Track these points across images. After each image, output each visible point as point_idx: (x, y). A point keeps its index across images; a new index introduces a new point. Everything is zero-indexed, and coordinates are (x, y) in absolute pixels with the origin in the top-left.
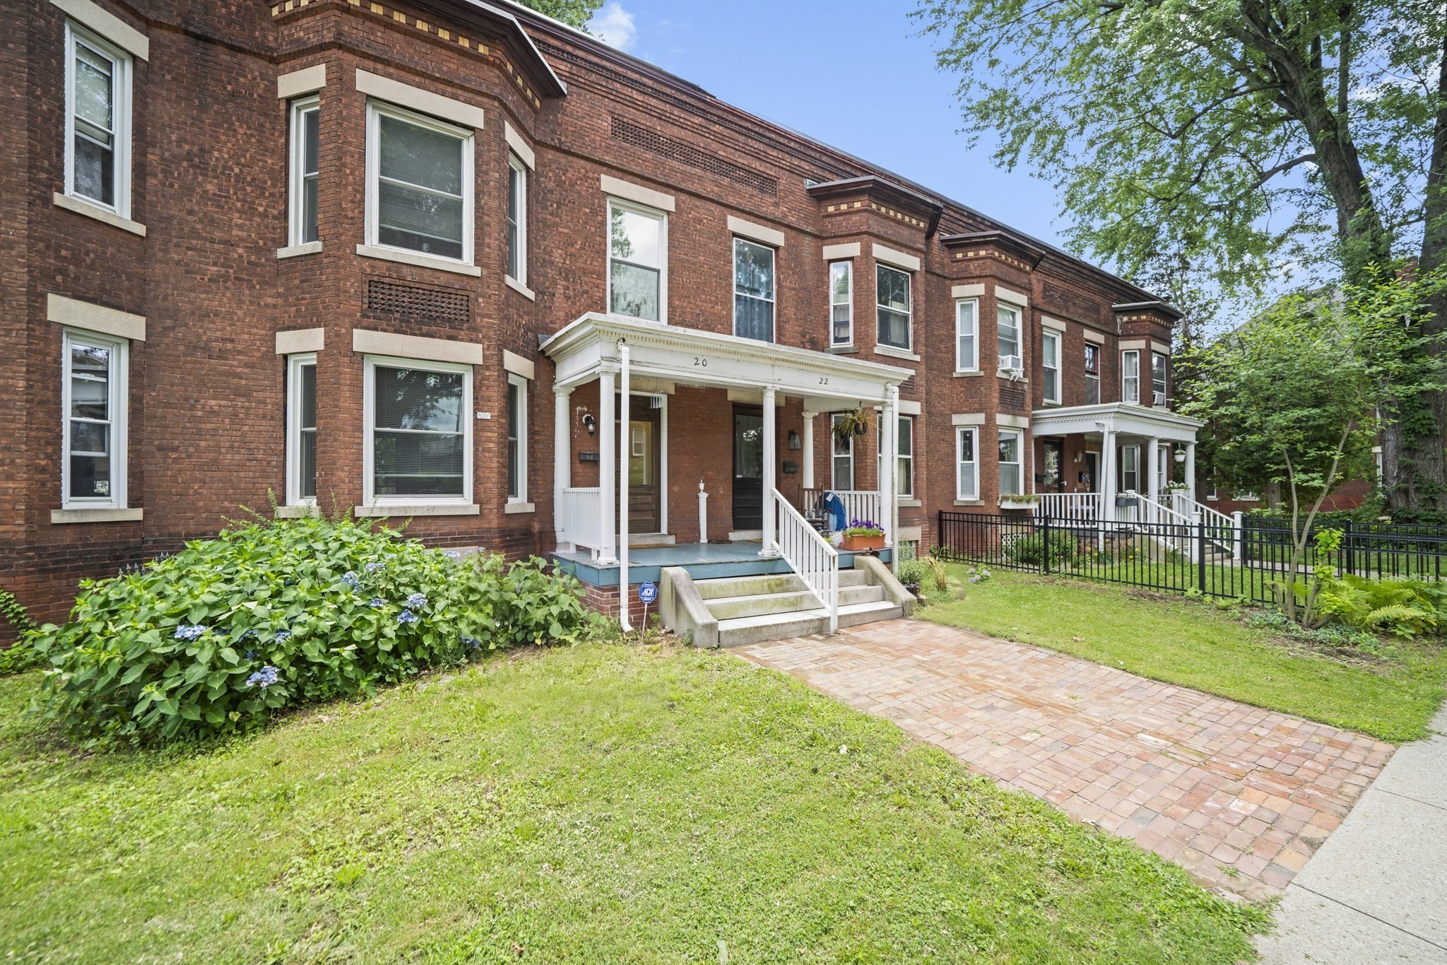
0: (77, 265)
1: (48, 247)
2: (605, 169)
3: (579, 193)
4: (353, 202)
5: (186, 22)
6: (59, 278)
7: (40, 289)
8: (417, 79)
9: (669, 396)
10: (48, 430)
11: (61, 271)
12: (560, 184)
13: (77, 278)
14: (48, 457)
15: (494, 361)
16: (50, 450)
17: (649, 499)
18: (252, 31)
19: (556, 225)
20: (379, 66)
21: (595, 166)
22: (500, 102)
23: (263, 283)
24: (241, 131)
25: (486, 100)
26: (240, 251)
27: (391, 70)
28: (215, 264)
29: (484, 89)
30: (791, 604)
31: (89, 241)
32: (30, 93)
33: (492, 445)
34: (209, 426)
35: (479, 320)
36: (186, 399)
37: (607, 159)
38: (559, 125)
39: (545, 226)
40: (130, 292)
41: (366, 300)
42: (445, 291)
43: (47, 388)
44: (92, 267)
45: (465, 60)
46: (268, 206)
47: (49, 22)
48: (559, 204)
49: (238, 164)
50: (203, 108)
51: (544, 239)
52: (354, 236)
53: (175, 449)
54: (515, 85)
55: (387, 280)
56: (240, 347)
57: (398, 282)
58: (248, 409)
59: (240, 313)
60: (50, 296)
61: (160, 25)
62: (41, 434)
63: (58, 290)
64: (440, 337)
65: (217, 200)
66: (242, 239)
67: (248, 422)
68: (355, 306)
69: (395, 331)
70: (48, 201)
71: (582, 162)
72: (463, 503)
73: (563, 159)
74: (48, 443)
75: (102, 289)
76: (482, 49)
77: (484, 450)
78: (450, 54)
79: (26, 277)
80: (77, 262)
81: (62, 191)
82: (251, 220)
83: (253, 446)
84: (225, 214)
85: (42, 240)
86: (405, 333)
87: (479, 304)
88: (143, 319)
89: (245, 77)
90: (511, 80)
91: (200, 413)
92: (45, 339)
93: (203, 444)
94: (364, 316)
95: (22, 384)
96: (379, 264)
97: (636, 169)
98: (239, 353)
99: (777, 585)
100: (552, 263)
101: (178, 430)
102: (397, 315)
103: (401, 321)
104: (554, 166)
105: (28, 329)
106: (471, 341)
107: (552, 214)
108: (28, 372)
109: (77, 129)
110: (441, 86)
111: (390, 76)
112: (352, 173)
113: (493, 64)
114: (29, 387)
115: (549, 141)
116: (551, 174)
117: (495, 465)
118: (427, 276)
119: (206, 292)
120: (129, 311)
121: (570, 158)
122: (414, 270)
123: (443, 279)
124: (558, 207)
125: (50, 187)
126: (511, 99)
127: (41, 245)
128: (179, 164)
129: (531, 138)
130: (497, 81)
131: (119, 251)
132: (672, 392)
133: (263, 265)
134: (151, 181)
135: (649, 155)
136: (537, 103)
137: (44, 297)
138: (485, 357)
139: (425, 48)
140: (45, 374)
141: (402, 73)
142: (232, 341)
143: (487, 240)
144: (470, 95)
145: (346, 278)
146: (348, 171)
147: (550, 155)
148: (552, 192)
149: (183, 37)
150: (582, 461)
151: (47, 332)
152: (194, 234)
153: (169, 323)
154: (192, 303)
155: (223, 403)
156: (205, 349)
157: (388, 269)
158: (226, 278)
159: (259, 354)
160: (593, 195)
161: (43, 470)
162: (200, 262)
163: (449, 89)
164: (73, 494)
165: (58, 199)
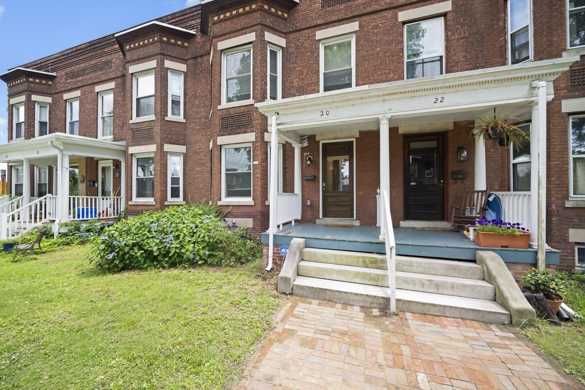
0: (170, 135)
1: (164, 132)
2: (318, 28)
3: (305, 47)
4: (217, 91)
5: (192, 55)
6: (166, 139)
7: (163, 143)
8: (234, 34)
9: (357, 139)
10: (164, 180)
11: (167, 137)
12: (297, 47)
13: (170, 138)
14: (164, 187)
15: (259, 139)
16: (164, 185)
17: (347, 199)
18: (205, 48)
19: (295, 67)
20: (224, 37)
21: (313, 29)
22: (261, 24)
23: (208, 128)
24: (203, 81)
25: (256, 27)
26: (203, 119)
27: (227, 36)
28: (198, 126)
29: (255, 23)
30: (371, 279)
31: (173, 128)
32: (161, 93)
33: (258, 175)
34: (197, 176)
35: (254, 122)
36: (193, 168)
37: (319, 22)
38: (296, 19)
39: (291, 70)
40: (182, 140)
41: (221, 126)
42: (243, 114)
43: (164, 169)
44: (173, 135)
45: (248, 15)
46: (208, 102)
47: (164, 72)
48: (296, 57)
49: (202, 92)
50: (196, 79)
51: (290, 76)
52: (217, 104)
53: (191, 184)
54: (270, 13)
55: (226, 116)
56: (203, 150)
57: (229, 116)
58: (204, 169)
59: (203, 139)
60: (165, 145)
61: (188, 60)
62: (163, 181)
63: (167, 143)
64: (241, 133)
65: (198, 106)
66: (203, 116)
67: (205, 174)
68: (217, 129)
69: (229, 135)
70: (164, 119)
71: (307, 31)
72: (248, 200)
73: (297, 34)
74: (164, 184)
75: (176, 140)
76: (254, 6)
77: (256, 178)
78: (244, 17)
79: (160, 141)
80: (170, 134)
81: (167, 116)
82: (205, 109)
83: (205, 181)
84: (200, 109)
85: (163, 130)
86: (231, 135)
87: (254, 116)
88: (185, 147)
89: (203, 63)
90: (269, 12)
91: (195, 172)
92: (163, 156)
93: (196, 181)
94: (220, 131)
95: (159, 168)
96: (224, 110)
97: (334, 18)
98: (203, 152)
99: (372, 263)
100: (293, 86)
101: (191, 178)
102: (229, 128)
103: (230, 130)
104: (294, 40)
105: (161, 154)
106: (251, 132)
107: (293, 64)
108: (160, 165)
109: (172, 98)
110: (241, 32)
111: (226, 39)
112: (217, 81)
113: (258, 10)
114: (160, 169)
115: (291, 30)
116: (293, 45)
117: (260, 184)
118: (237, 110)
119: (196, 135)
120: (182, 145)
121: (301, 32)
122: (233, 109)
123: (242, 109)
124: (296, 59)
125: (164, 116)
126: (268, 22)
127: (163, 131)
128: (191, 98)
129: (283, 33)
130: (260, 16)
131: (180, 128)
132: (358, 136)
133: (207, 122)
134: (187, 106)
135: (342, 6)
136: (286, 15)
137: (163, 145)
138: (256, 138)
139: (235, 21)
140: (163, 165)
141: (230, 35)
142: (201, 149)
143: (256, 87)
144: (250, 29)
145: (216, 120)
146: (216, 81)
147: (292, 36)
148: (293, 53)
149: (192, 60)
150: (307, 180)
151: (164, 154)
152: (194, 118)
153: (190, 146)
154: (194, 139)
155: (200, 168)
156: (196, 152)
157: (226, 112)
158: (200, 129)
159: (206, 152)
160: (312, 45)
161: (163, 191)
162: (195, 126)
163: (244, 31)
164: (172, 197)
165: (166, 119)
